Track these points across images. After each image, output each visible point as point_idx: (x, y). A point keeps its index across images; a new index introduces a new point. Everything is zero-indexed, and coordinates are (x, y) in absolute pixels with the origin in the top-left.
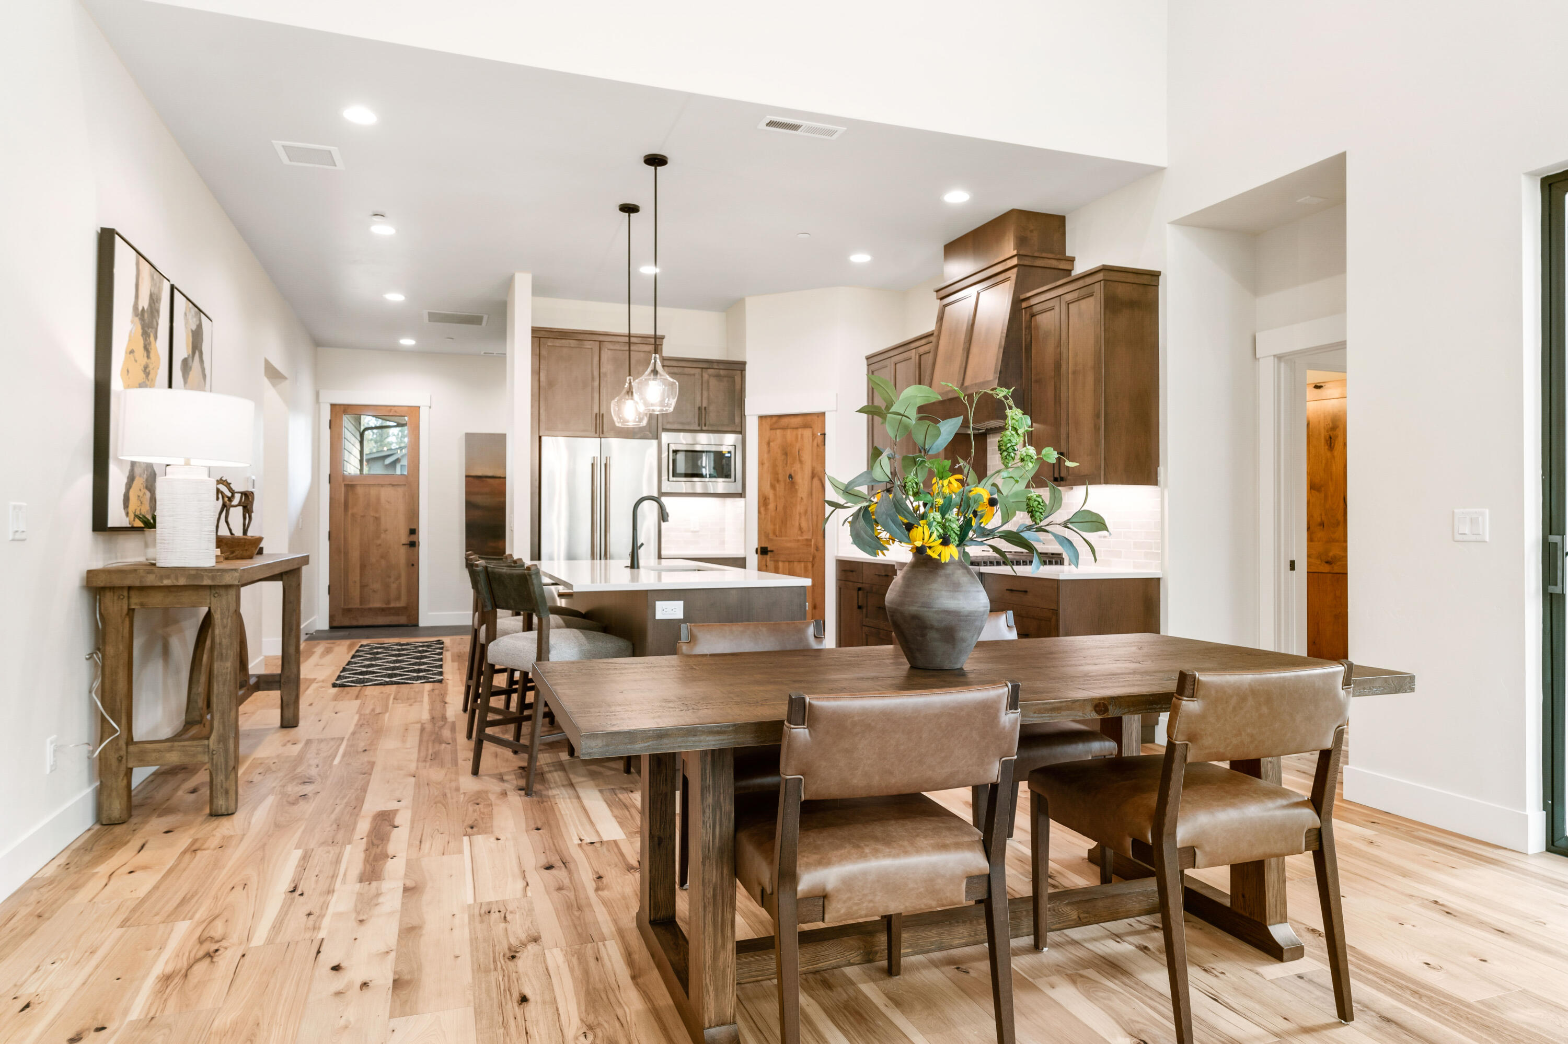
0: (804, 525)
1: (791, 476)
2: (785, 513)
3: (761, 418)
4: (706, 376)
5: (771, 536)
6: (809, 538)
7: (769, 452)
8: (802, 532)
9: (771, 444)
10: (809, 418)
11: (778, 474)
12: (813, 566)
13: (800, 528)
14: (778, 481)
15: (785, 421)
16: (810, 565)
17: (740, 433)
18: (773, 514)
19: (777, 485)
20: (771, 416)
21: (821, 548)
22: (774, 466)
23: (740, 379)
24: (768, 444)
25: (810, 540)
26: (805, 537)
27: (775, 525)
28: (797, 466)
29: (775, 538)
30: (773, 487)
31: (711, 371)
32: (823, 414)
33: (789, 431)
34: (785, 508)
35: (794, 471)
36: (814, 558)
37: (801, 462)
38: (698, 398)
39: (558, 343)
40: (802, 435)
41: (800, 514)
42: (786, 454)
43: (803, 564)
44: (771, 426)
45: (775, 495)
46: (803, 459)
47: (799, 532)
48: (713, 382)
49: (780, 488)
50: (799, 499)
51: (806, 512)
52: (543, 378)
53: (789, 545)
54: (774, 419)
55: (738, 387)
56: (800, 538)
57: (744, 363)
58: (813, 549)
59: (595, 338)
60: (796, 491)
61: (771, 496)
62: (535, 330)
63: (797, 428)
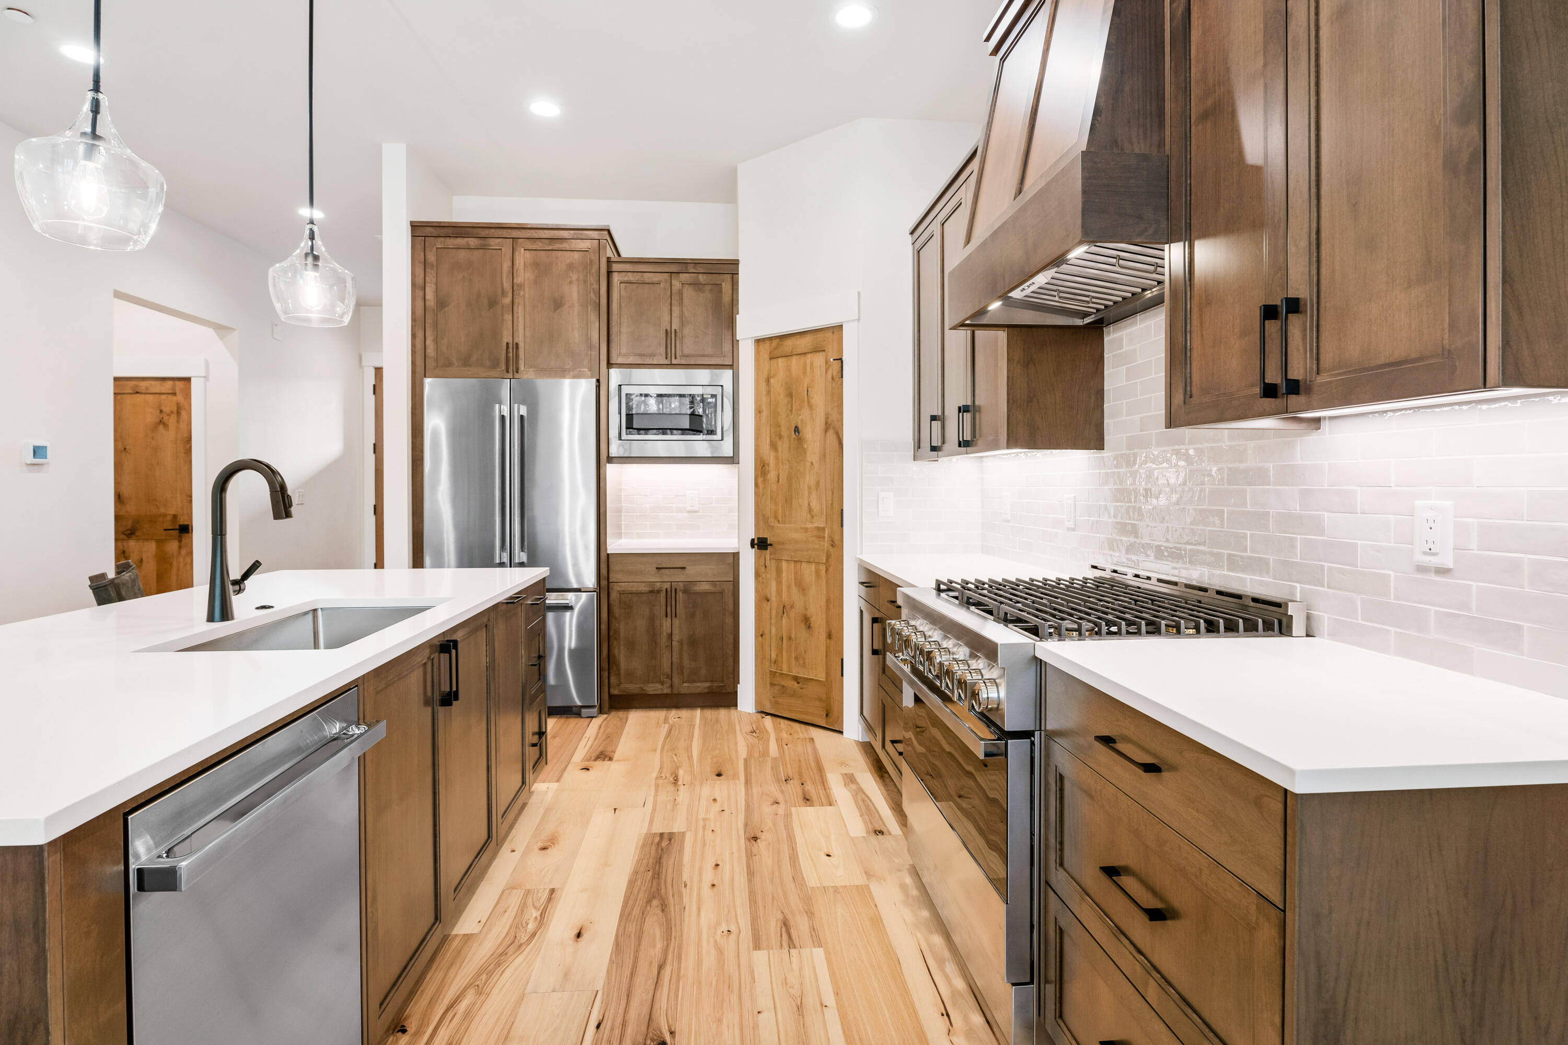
0: (815, 504)
1: (797, 430)
2: (790, 486)
3: (758, 341)
4: (676, 284)
5: (772, 521)
6: (822, 525)
7: (769, 392)
8: (812, 517)
9: (772, 380)
10: (820, 336)
11: (780, 427)
12: (827, 570)
13: (810, 510)
14: (780, 437)
15: (789, 344)
16: (823, 568)
17: (731, 366)
18: (774, 487)
19: (779, 444)
20: (771, 339)
21: (837, 542)
22: (775, 415)
23: (730, 287)
24: (768, 380)
25: (823, 529)
26: (816, 525)
27: (776, 504)
28: (806, 412)
29: (776, 524)
30: (773, 446)
31: (684, 277)
32: (840, 327)
33: (794, 359)
34: (790, 478)
35: (802, 420)
36: (828, 557)
37: (810, 406)
38: (666, 317)
39: (451, 242)
40: (812, 364)
41: (809, 487)
42: (790, 395)
43: (813, 567)
44: (770, 353)
45: (777, 458)
46: (813, 401)
47: (809, 516)
48: (688, 293)
49: (783, 446)
50: (808, 464)
51: (818, 484)
52: (430, 295)
53: (794, 535)
54: (775, 342)
55: (726, 298)
56: (810, 526)
57: (736, 263)
58: (826, 545)
59: (505, 233)
60: (805, 451)
61: (772, 462)
62: (417, 228)
63: (805, 354)
